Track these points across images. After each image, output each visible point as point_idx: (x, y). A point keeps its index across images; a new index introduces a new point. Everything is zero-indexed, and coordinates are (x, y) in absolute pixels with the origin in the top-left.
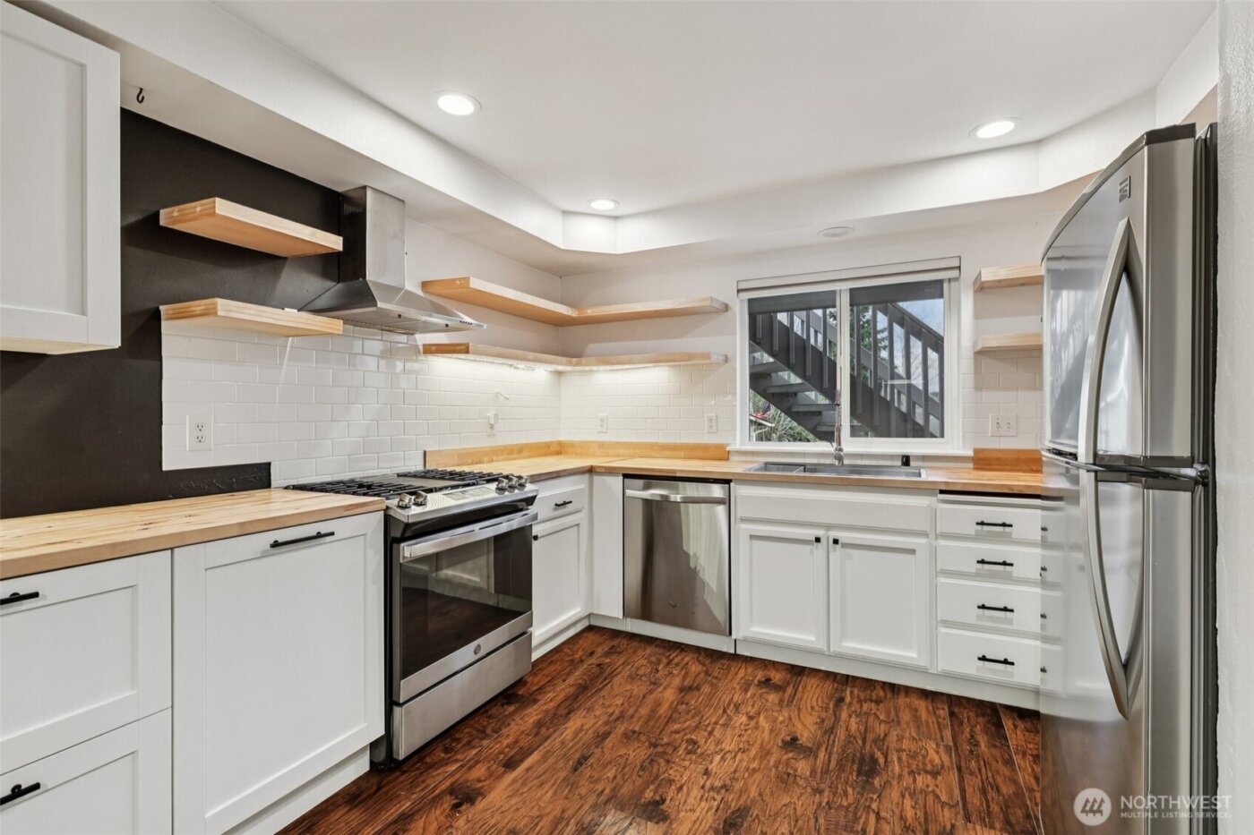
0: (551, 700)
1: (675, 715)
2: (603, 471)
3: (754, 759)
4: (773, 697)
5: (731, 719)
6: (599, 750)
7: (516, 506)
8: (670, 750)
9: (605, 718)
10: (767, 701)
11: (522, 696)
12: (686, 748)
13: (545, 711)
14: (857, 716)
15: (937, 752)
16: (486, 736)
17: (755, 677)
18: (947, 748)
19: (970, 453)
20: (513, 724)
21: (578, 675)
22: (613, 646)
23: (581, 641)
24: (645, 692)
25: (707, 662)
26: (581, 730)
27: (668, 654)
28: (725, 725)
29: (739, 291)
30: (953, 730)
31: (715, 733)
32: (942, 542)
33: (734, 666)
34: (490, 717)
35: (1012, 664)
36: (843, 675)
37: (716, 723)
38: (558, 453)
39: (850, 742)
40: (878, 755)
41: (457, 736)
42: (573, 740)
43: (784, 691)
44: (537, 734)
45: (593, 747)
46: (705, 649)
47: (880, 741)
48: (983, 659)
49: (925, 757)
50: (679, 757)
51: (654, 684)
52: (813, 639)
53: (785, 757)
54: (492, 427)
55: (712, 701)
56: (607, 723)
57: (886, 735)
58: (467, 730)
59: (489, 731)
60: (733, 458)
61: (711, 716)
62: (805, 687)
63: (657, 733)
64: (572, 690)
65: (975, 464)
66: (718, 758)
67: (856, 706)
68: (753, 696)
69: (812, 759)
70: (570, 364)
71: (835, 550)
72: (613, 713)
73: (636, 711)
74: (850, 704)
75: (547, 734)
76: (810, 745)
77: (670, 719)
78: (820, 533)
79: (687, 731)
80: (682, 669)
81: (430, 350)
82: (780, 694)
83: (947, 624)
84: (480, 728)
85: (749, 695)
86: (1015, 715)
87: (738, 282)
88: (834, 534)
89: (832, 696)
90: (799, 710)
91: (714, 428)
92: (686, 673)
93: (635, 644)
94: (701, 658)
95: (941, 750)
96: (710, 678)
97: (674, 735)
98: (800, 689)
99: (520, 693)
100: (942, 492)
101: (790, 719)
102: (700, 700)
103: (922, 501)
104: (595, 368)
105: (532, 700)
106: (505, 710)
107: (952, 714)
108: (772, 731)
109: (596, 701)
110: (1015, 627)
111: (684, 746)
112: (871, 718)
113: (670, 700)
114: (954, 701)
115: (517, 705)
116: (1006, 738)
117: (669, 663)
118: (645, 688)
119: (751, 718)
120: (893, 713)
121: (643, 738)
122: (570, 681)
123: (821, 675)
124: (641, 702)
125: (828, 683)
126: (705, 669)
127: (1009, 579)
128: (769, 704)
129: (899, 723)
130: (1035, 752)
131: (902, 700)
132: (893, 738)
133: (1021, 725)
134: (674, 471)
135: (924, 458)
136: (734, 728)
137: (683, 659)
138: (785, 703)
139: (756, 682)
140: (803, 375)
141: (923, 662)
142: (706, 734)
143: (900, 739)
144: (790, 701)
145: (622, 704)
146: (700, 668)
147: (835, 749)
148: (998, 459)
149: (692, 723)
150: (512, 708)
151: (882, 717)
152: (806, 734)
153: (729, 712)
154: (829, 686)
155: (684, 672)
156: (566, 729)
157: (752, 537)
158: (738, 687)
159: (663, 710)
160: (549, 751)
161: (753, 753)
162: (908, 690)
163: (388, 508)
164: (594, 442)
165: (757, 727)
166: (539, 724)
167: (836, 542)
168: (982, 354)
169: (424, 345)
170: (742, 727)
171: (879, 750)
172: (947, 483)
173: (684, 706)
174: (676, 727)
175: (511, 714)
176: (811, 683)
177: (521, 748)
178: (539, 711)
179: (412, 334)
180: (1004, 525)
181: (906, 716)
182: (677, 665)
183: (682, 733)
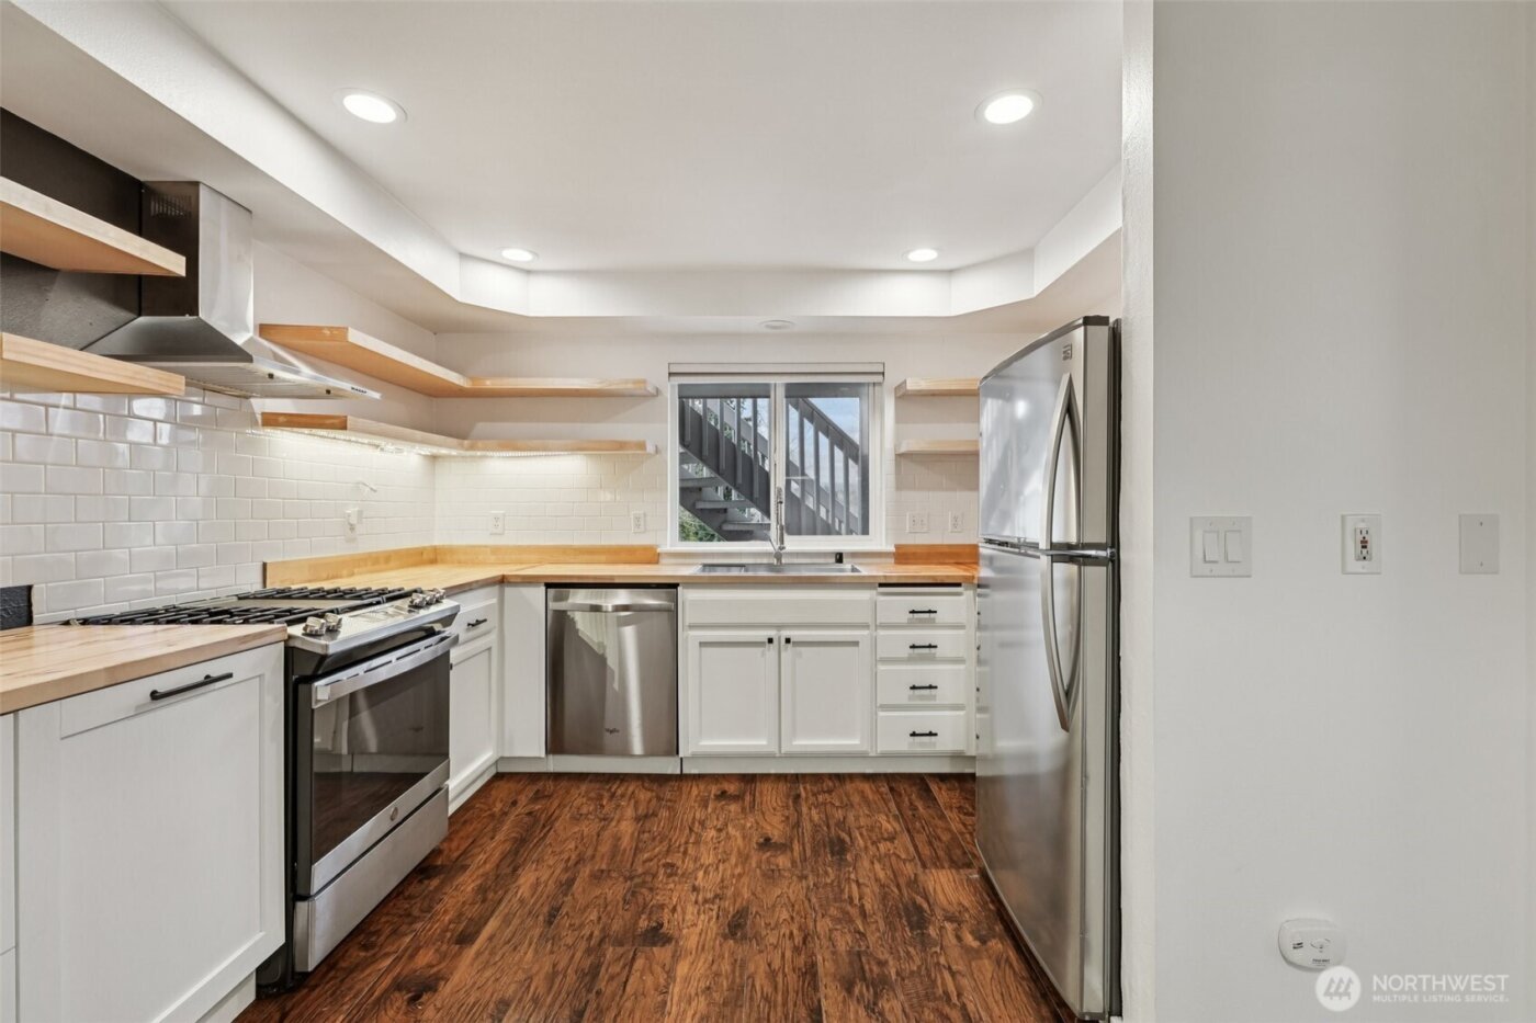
0: (485, 862)
1: (640, 845)
2: (519, 580)
3: (736, 865)
4: (734, 807)
5: (701, 836)
6: (570, 897)
7: (432, 628)
8: (649, 879)
9: (562, 865)
10: (730, 812)
11: (443, 866)
12: (665, 872)
13: (482, 875)
14: (816, 808)
15: (889, 822)
16: (416, 919)
17: (710, 792)
18: (895, 817)
19: (892, 549)
20: (446, 898)
21: (507, 830)
22: (538, 791)
23: (493, 792)
24: (597, 830)
25: (655, 788)
26: (537, 883)
27: (608, 787)
28: (697, 843)
29: (670, 374)
30: (895, 801)
31: (689, 852)
32: (882, 632)
33: (685, 787)
34: (410, 897)
35: (936, 735)
36: (792, 775)
37: (687, 843)
38: (433, 562)
39: (817, 831)
40: (844, 836)
41: (372, 929)
42: (532, 896)
43: (743, 800)
44: (484, 901)
45: (561, 896)
46: (649, 775)
47: (841, 824)
48: (914, 734)
49: (880, 828)
50: (661, 881)
51: (605, 819)
52: (764, 743)
53: (764, 857)
54: (352, 528)
55: (675, 824)
56: (566, 869)
57: (844, 818)
58: (383, 920)
59: (416, 912)
60: (663, 561)
61: (679, 838)
62: (761, 793)
63: (629, 865)
64: (507, 846)
65: (896, 559)
66: (701, 874)
67: (812, 799)
68: (714, 810)
69: (789, 853)
70: (462, 447)
71: (786, 649)
72: (569, 859)
73: (596, 850)
74: (807, 798)
75: (497, 897)
76: (783, 841)
77: (637, 850)
78: (772, 633)
79: (660, 857)
80: (630, 799)
81: (271, 420)
82: (740, 802)
83: (885, 707)
84: (401, 912)
85: (710, 810)
86: (937, 780)
87: (669, 364)
88: (786, 633)
89: (788, 796)
90: (763, 813)
91: (642, 527)
92: (636, 802)
93: (564, 784)
94: (646, 785)
95: (891, 819)
96: (664, 803)
97: (647, 864)
98: (757, 794)
99: (439, 863)
100: (881, 585)
101: (758, 823)
102: (662, 824)
103: (864, 595)
104: (491, 454)
105: (458, 866)
106: (429, 885)
107: (892, 789)
108: (744, 837)
109: (543, 850)
110: (938, 702)
111: (662, 871)
112: (828, 806)
113: (630, 831)
114: (890, 779)
115: (442, 876)
116: (935, 799)
117: (613, 796)
118: (596, 826)
119: (720, 830)
120: (845, 799)
121: (614, 875)
122: (500, 837)
123: (772, 778)
124: (597, 840)
125: (781, 785)
126: (654, 794)
127: (933, 660)
128: (732, 814)
129: (852, 806)
130: (958, 805)
131: (849, 787)
132: (851, 817)
133: (944, 787)
134: (612, 577)
135: (854, 555)
136: (706, 843)
137: (627, 789)
138: (748, 810)
139: (712, 796)
140: (717, 469)
141: (865, 748)
142: (680, 855)
143: (857, 818)
144: (752, 807)
145: (576, 847)
146: (649, 794)
147: (806, 839)
148: (914, 554)
149: (663, 847)
150: (435, 882)
151: (837, 804)
152: (776, 833)
153: (695, 829)
154: (783, 787)
155: (633, 801)
156: (519, 887)
157: (702, 644)
158: (696, 805)
159: (625, 842)
160: (508, 914)
161: (733, 860)
162: (852, 777)
163: (290, 637)
164: (486, 546)
165: (728, 837)
166: (482, 891)
167: (788, 641)
168: (901, 457)
169: (263, 414)
170: (714, 841)
171: (843, 831)
172: (885, 577)
173: (646, 835)
174: (646, 856)
175: (438, 889)
176: (766, 787)
177: (471, 919)
178: (475, 876)
179: (247, 397)
180: (930, 612)
181: (856, 799)
182: (623, 796)
183: (656, 860)
